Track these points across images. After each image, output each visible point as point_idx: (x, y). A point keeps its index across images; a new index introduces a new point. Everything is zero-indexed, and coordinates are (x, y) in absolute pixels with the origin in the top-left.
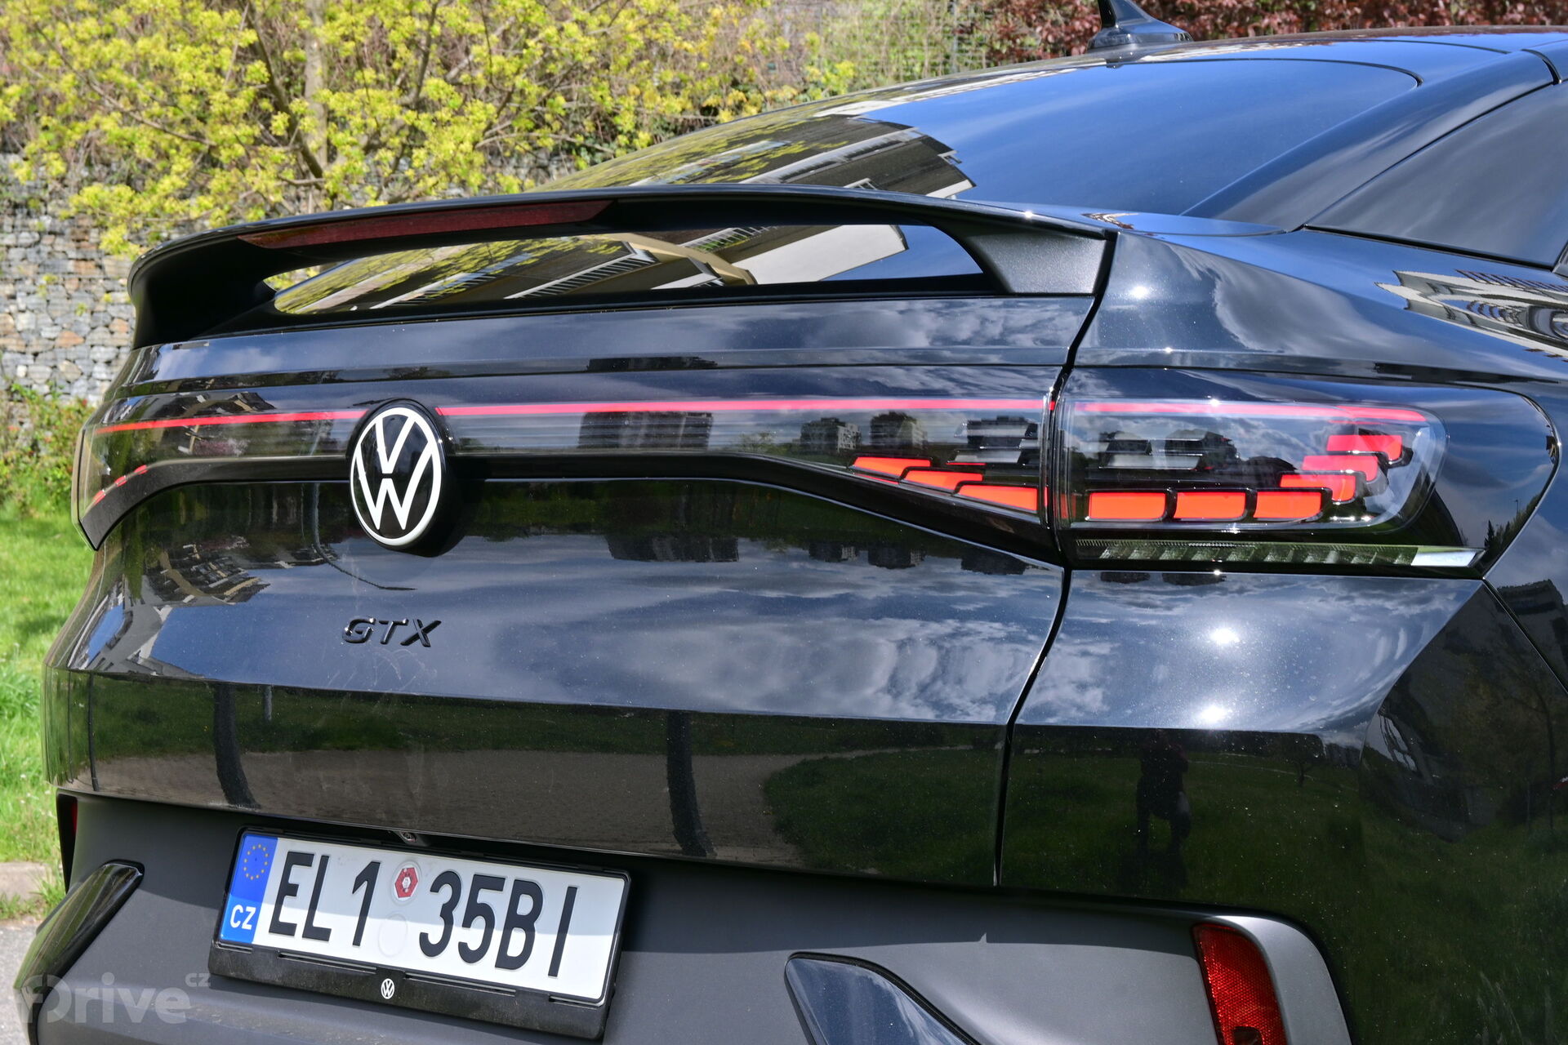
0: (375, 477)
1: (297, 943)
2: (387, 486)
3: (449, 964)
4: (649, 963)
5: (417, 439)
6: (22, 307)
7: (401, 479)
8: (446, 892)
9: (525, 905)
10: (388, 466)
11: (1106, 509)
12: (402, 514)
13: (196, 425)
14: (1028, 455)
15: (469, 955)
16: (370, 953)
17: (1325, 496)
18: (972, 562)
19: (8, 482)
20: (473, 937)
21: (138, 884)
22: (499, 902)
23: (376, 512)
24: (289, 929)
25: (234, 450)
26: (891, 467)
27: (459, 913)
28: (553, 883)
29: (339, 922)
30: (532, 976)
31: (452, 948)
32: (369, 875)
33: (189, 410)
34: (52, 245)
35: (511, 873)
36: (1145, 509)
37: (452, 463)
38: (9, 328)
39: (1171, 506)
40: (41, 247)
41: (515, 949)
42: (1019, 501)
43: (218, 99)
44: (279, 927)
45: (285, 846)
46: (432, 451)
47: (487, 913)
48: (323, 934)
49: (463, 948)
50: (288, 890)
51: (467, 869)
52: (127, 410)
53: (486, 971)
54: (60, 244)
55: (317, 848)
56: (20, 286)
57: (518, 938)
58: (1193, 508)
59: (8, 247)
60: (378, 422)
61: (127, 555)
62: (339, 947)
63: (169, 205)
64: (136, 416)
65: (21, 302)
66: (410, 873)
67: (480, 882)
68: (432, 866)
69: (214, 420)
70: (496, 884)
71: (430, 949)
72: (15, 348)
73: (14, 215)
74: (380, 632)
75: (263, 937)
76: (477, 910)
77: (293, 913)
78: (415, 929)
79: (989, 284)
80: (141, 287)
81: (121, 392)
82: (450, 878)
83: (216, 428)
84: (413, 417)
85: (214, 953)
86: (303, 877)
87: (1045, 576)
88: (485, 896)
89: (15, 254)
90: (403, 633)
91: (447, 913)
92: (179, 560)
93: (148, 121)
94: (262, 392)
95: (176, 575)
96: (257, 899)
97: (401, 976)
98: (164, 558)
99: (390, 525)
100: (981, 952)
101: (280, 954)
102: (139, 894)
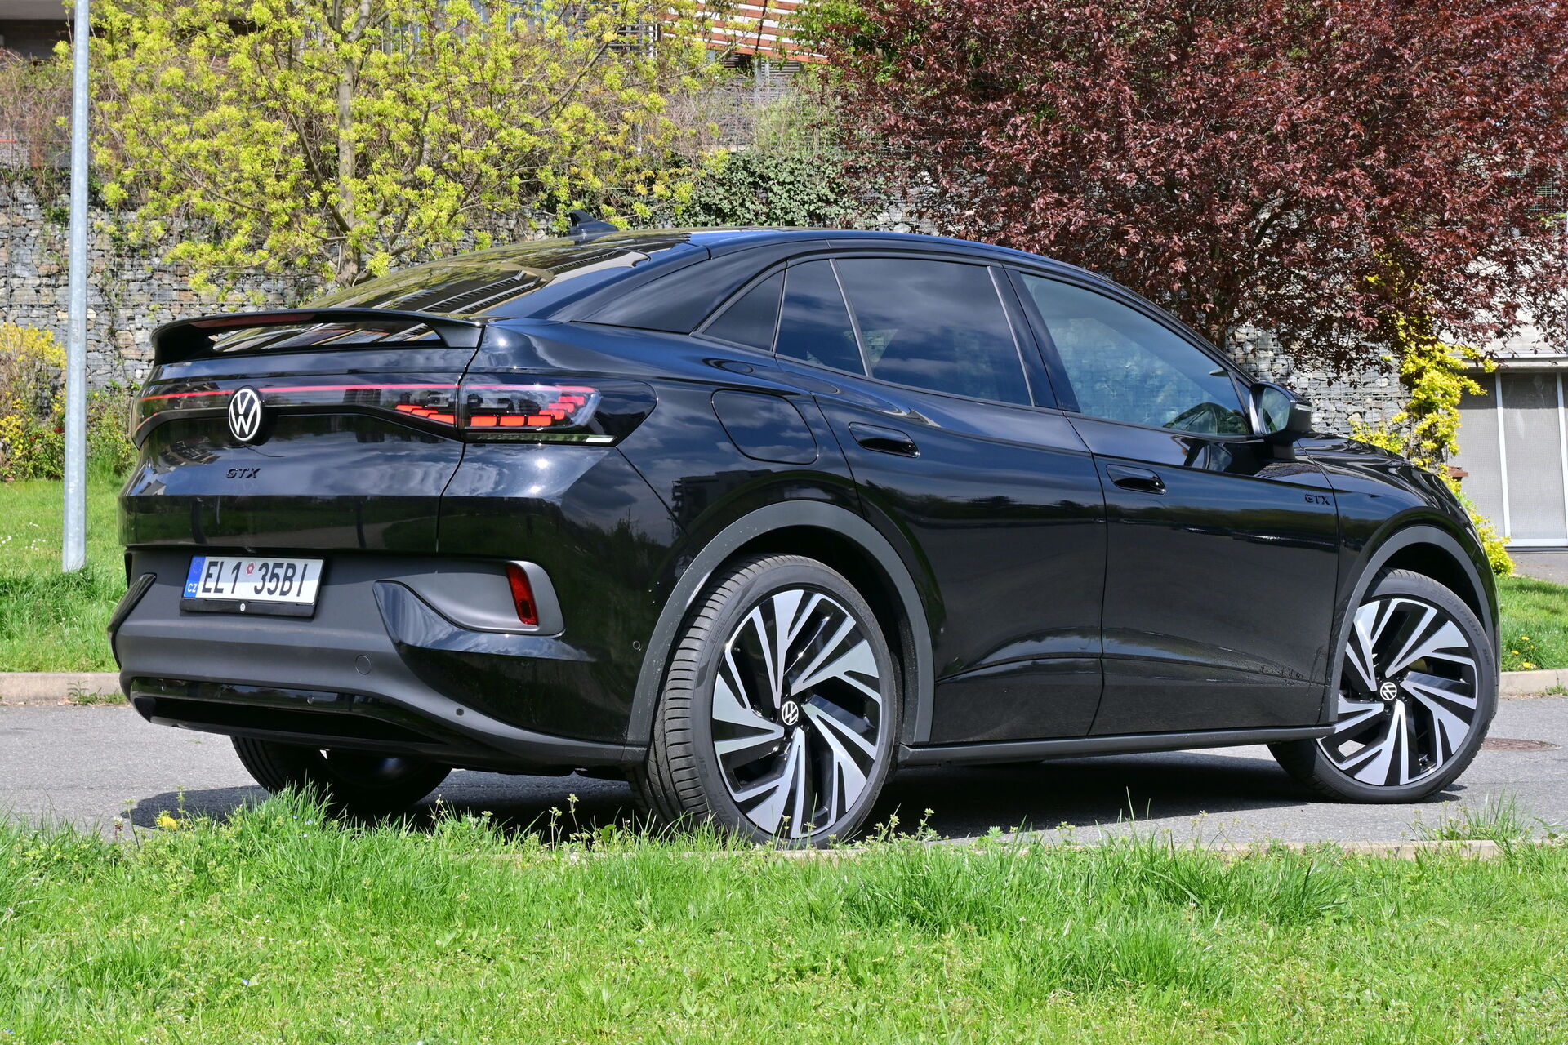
0: (237, 415)
1: (212, 595)
2: (241, 418)
3: (264, 596)
4: (332, 590)
5: (251, 402)
6: (139, 326)
7: (246, 416)
8: (264, 570)
9: (290, 572)
10: (241, 411)
11: (478, 422)
12: (246, 429)
13: (185, 396)
14: (451, 405)
15: (271, 592)
16: (237, 596)
17: (553, 418)
18: (424, 439)
19: (129, 456)
20: (272, 585)
21: (154, 581)
22: (281, 572)
23: (238, 429)
24: (208, 590)
25: (203, 406)
26: (407, 409)
27: (268, 577)
28: (299, 563)
29: (226, 585)
30: (291, 598)
31: (265, 590)
32: (237, 567)
33: (181, 390)
34: (160, 279)
35: (286, 561)
36: (489, 422)
37: (264, 410)
38: (129, 341)
39: (498, 423)
40: (153, 281)
41: (286, 589)
42: (448, 420)
43: (270, 184)
44: (206, 590)
45: (208, 559)
46: (257, 406)
47: (277, 576)
48: (221, 591)
49: (269, 590)
50: (209, 575)
51: (271, 562)
52: (152, 389)
53: (276, 597)
54: (167, 279)
55: (219, 559)
56: (137, 310)
57: (287, 584)
58: (507, 422)
59: (128, 281)
60: (238, 395)
61: (151, 448)
62: (226, 595)
63: (239, 256)
64: (155, 393)
65: (138, 322)
66: (252, 565)
67: (277, 565)
68: (259, 562)
69: (194, 394)
70: (280, 566)
71: (258, 591)
72: (134, 357)
73: (133, 257)
74: (239, 473)
75: (200, 595)
76: (275, 576)
77: (211, 584)
78: (253, 585)
79: (441, 344)
80: (155, 340)
81: (150, 383)
82: (266, 565)
83: (194, 397)
84: (250, 393)
85: (182, 603)
86: (214, 570)
87: (457, 446)
88: (277, 571)
89: (133, 286)
90: (247, 474)
91: (264, 579)
92: (175, 448)
93: (223, 196)
94: (217, 382)
95: (175, 455)
96: (197, 580)
97: (248, 602)
98: (168, 448)
99: (242, 434)
100: (436, 577)
101: (205, 600)
102: (155, 585)
